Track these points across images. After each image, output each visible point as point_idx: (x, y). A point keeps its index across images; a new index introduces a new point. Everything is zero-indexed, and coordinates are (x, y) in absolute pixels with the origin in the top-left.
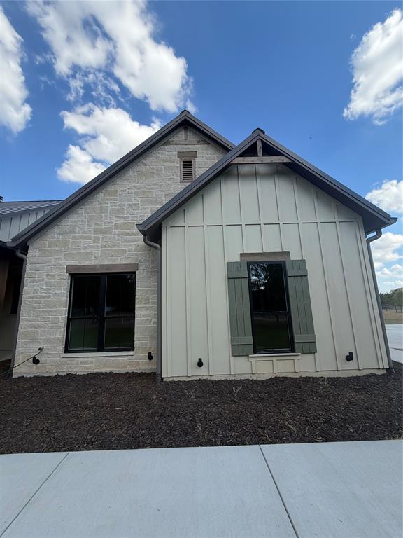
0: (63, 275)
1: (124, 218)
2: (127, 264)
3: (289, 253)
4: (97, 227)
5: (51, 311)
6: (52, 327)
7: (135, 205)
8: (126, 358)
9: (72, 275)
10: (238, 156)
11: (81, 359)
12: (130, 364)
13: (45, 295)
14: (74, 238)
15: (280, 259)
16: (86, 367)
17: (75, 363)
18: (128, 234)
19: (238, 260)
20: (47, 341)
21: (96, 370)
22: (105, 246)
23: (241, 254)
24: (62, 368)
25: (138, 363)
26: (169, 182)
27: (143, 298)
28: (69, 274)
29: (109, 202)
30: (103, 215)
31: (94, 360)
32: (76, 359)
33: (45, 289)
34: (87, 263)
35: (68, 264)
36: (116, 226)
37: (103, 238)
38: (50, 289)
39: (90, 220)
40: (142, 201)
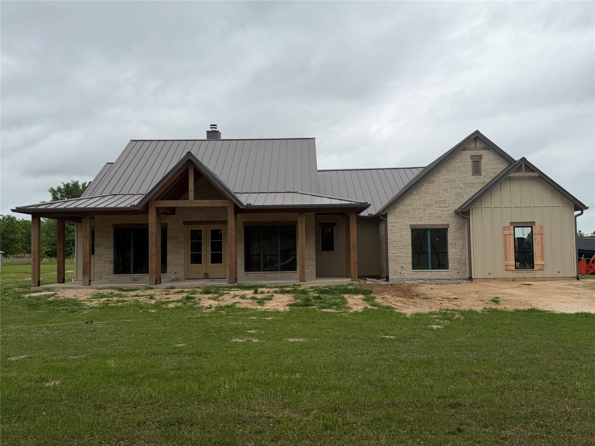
0: (408, 230)
1: (440, 197)
2: (443, 224)
4: (424, 202)
5: (404, 248)
7: (445, 189)
8: (446, 273)
11: (423, 273)
12: (447, 275)
13: (400, 240)
14: (412, 209)
16: (426, 276)
17: (419, 274)
18: (442, 207)
19: (509, 225)
20: (404, 263)
22: (430, 214)
23: (510, 222)
24: (413, 276)
25: (452, 275)
26: (465, 175)
27: (453, 243)
28: (411, 229)
29: (430, 187)
30: (427, 195)
32: (420, 273)
33: (399, 237)
34: (421, 223)
35: (411, 224)
36: (435, 202)
37: (428, 209)
38: (402, 237)
39: (420, 198)
40: (449, 187)
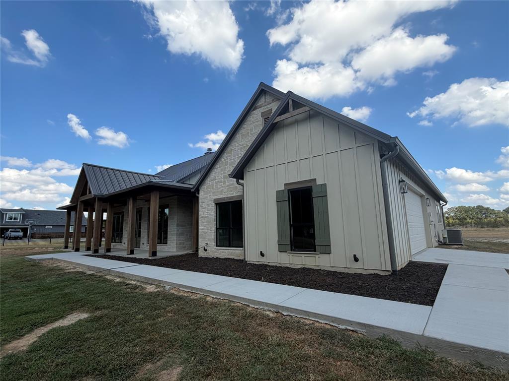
0: (213, 204)
2: (238, 196)
3: (315, 179)
5: (209, 224)
6: (210, 233)
8: (240, 251)
9: (217, 204)
10: (277, 116)
11: (222, 250)
12: (241, 255)
13: (207, 216)
14: (216, 183)
15: (309, 185)
16: (224, 255)
17: (220, 252)
19: (283, 189)
20: (209, 240)
21: (228, 257)
23: (285, 184)
24: (215, 254)
28: (215, 203)
29: (228, 158)
31: (226, 251)
32: (220, 250)
33: (206, 213)
34: (221, 196)
35: (214, 198)
